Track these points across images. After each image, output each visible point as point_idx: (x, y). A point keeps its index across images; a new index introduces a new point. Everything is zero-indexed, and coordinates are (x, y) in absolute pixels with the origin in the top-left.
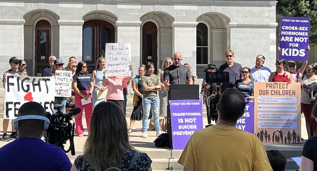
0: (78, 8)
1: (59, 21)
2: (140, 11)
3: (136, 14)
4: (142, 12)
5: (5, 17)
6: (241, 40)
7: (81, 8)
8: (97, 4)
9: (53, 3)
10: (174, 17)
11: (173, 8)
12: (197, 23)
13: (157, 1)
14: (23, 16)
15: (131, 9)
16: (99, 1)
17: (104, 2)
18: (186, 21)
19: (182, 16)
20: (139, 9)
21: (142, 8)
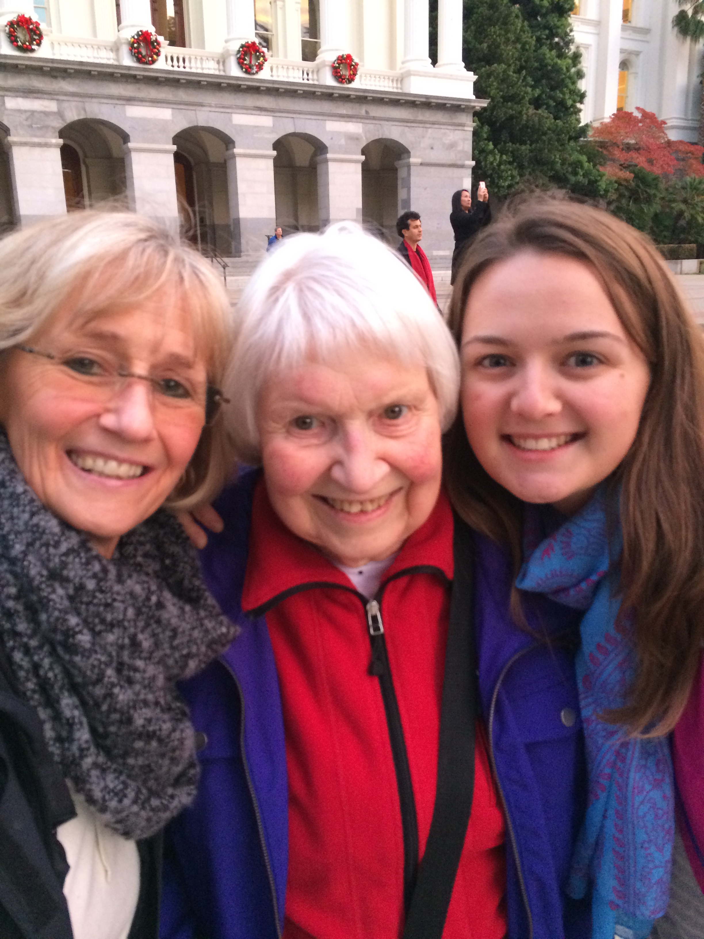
0: (163, 120)
1: (129, 144)
2: (273, 130)
3: (265, 136)
4: (276, 133)
5: (21, 133)
6: (425, 189)
7: (169, 120)
8: (197, 112)
9: (114, 107)
10: (327, 145)
11: (325, 127)
12: (363, 158)
13: (300, 113)
14: (58, 130)
15: (256, 126)
16: (200, 108)
17: (209, 109)
18: (346, 154)
19: (339, 143)
20: (269, 127)
21: (275, 125)
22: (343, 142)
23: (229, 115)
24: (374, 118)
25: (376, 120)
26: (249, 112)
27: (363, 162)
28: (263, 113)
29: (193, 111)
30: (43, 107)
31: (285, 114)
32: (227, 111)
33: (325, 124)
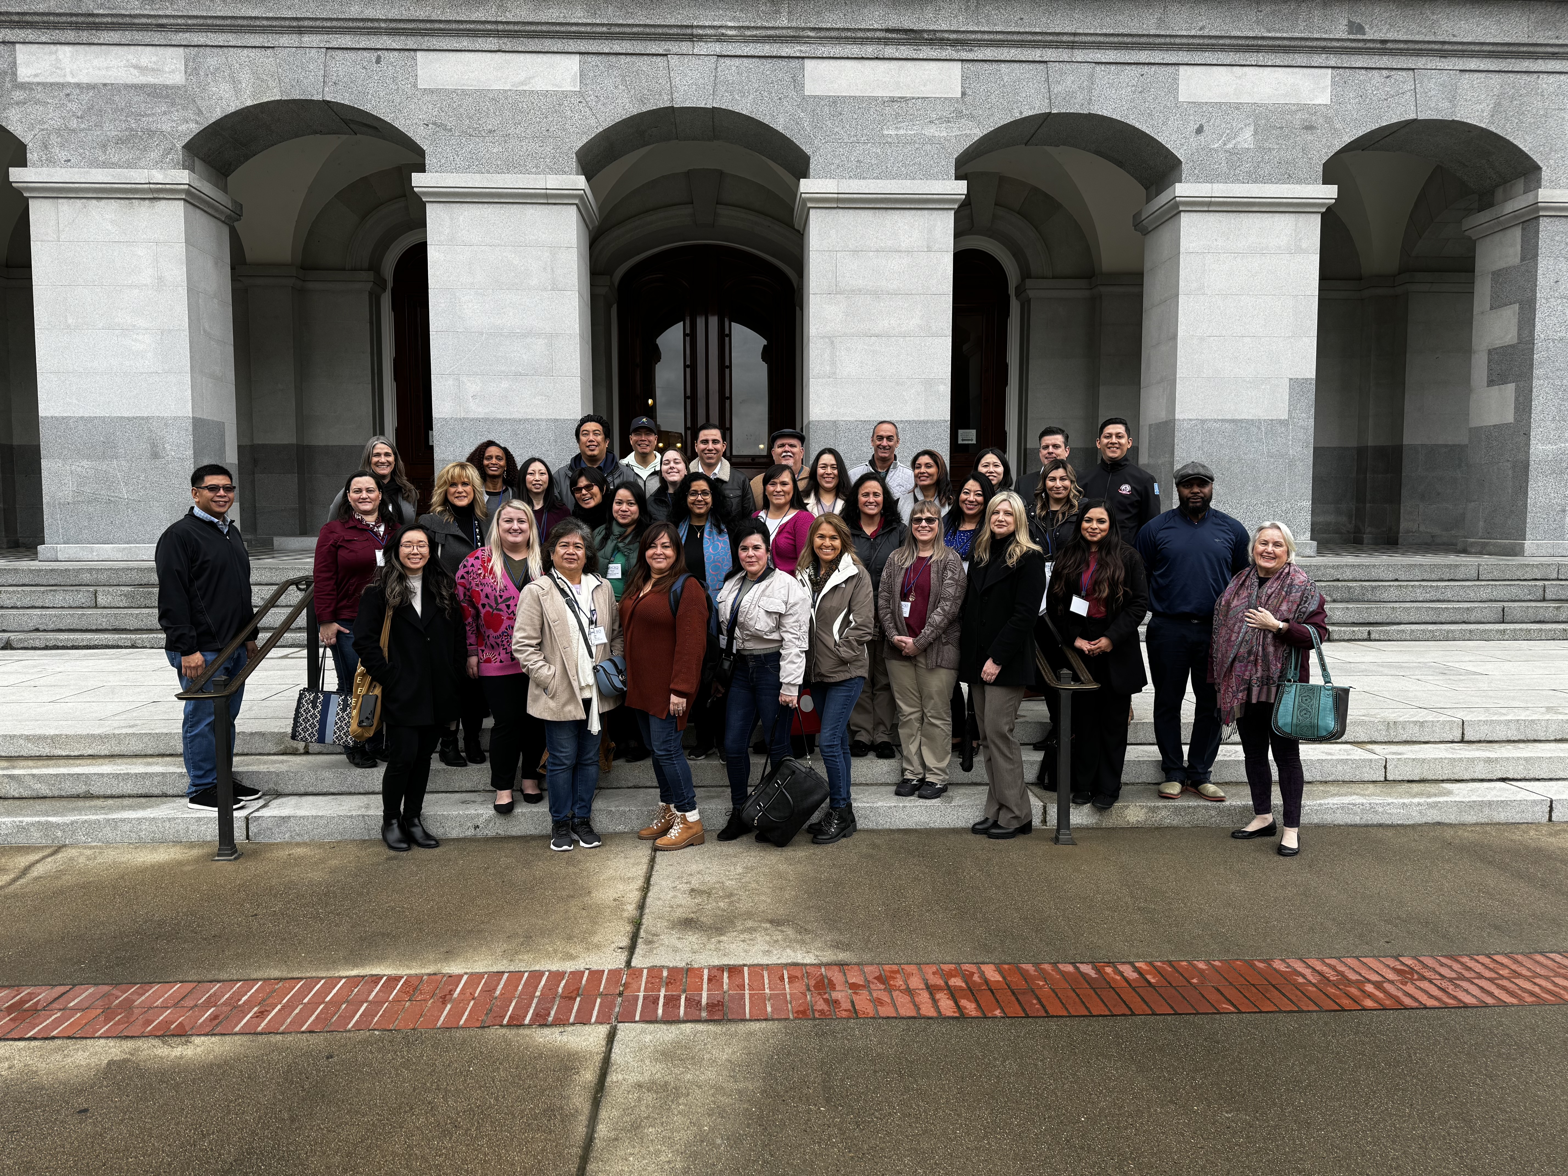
0: (546, 94)
1: (418, 180)
2: (961, 109)
3: (932, 131)
4: (971, 117)
5: (62, 155)
7: (565, 95)
8: (674, 61)
9: (378, 61)
10: (1180, 154)
11: (1174, 90)
12: (1331, 192)
13: (1073, 43)
14: (179, 146)
15: (893, 100)
16: (685, 47)
17: (717, 48)
18: (1255, 182)
19: (1230, 146)
20: (950, 99)
21: (968, 91)
22: (1246, 138)
23: (794, 63)
24: (1384, 48)
25: (1392, 53)
26: (869, 50)
27: (1330, 209)
28: (926, 51)
29: (659, 59)
30: (135, 72)
31: (1013, 51)
32: (786, 50)
33: (1176, 80)
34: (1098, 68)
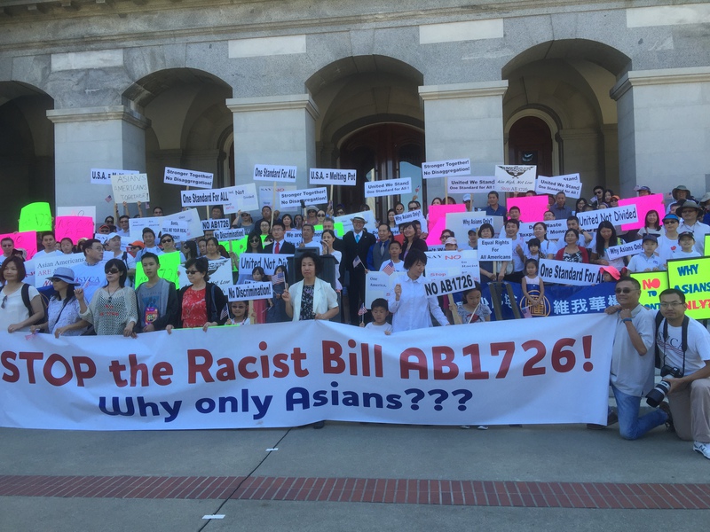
0: (290, 56)
1: (229, 102)
2: (503, 43)
3: (489, 56)
4: (510, 47)
5: (69, 103)
7: (299, 55)
8: (352, 33)
9: (210, 47)
10: (630, 55)
11: (624, 22)
13: (564, 3)
15: (466, 42)
16: (358, 26)
17: (374, 25)
18: (675, 67)
19: (659, 49)
20: (498, 39)
21: (507, 34)
22: (669, 44)
23: (414, 28)
26: (453, 17)
28: (483, 15)
29: (345, 33)
30: (102, 62)
31: (531, 10)
32: (409, 23)
33: (625, 16)
34: (580, 14)
